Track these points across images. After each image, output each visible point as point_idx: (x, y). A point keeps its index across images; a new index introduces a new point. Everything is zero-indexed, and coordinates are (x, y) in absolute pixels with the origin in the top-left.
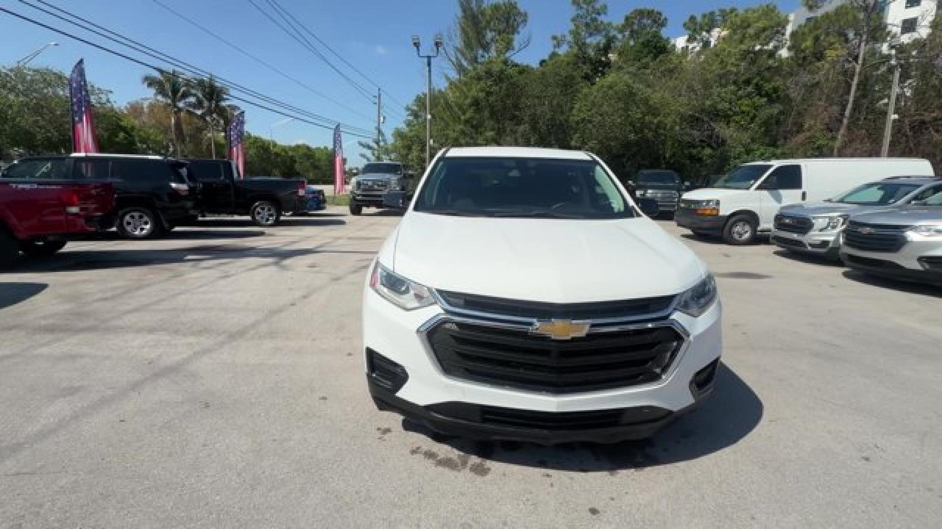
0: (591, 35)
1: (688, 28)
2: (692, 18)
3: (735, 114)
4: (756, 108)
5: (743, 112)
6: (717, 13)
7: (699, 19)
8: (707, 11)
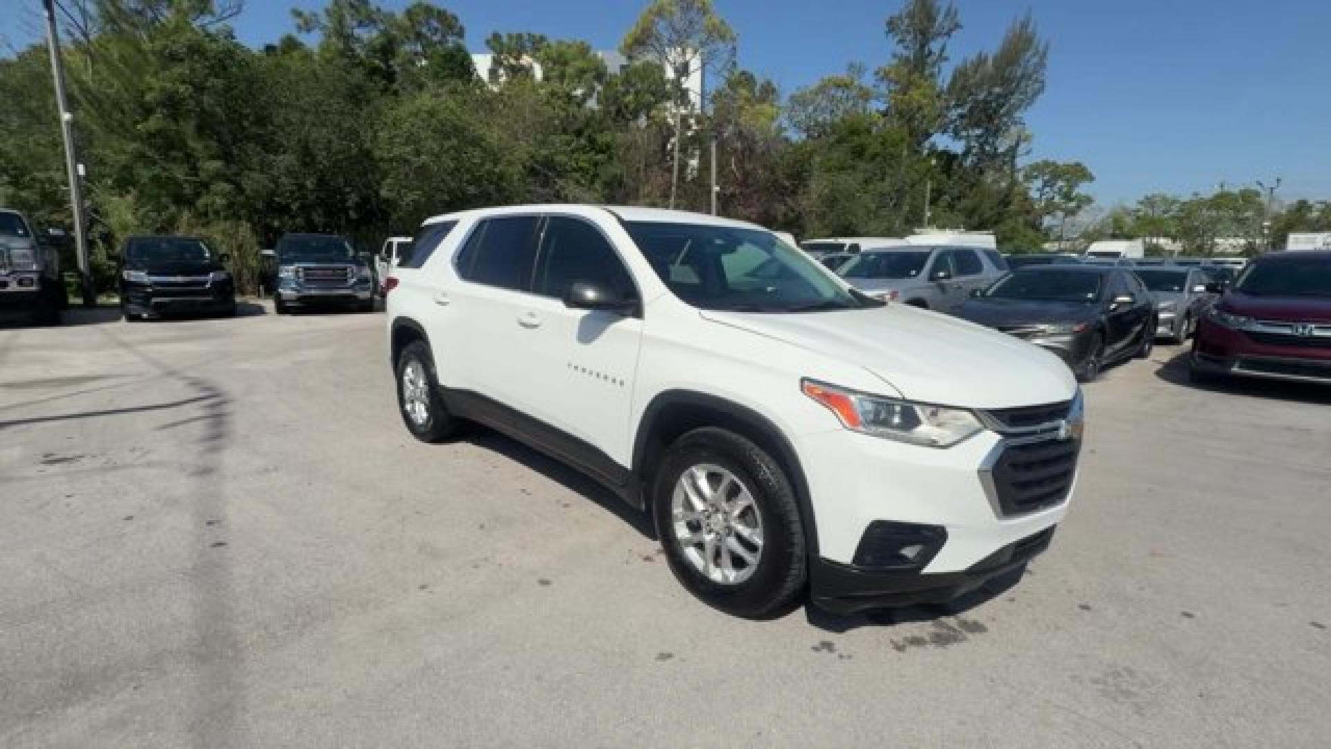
0: (360, 24)
1: (493, 48)
2: (496, 37)
3: (574, 170)
4: (596, 164)
5: (581, 168)
6: (526, 37)
7: (505, 39)
8: (515, 32)
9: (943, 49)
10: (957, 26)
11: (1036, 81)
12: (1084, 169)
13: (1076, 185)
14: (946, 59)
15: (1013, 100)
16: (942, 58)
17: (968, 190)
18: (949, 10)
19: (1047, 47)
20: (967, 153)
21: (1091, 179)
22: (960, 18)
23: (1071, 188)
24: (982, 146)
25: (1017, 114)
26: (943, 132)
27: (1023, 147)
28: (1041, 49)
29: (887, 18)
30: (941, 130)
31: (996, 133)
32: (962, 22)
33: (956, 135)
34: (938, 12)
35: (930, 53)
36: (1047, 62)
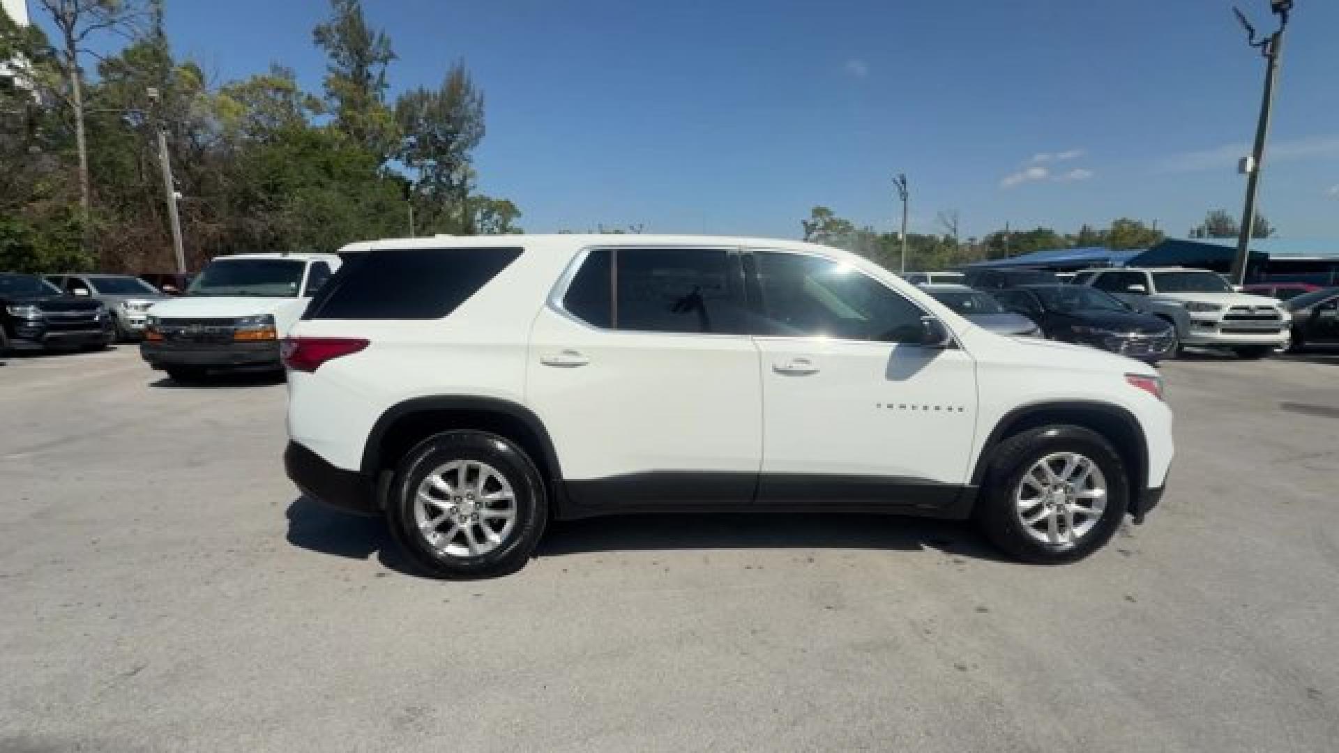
9: (382, 74)
10: (392, 56)
11: (478, 125)
12: (512, 206)
13: (510, 220)
14: (387, 86)
15: (461, 137)
16: (382, 83)
17: (432, 218)
18: (382, 36)
19: (482, 97)
20: (425, 181)
21: (519, 215)
22: (394, 48)
23: (506, 221)
24: (438, 176)
25: (467, 152)
26: (396, 158)
27: (469, 182)
28: (477, 96)
29: (314, 27)
30: (395, 156)
31: (450, 166)
32: (395, 52)
33: (409, 163)
34: (372, 37)
35: (369, 76)
36: (485, 109)
